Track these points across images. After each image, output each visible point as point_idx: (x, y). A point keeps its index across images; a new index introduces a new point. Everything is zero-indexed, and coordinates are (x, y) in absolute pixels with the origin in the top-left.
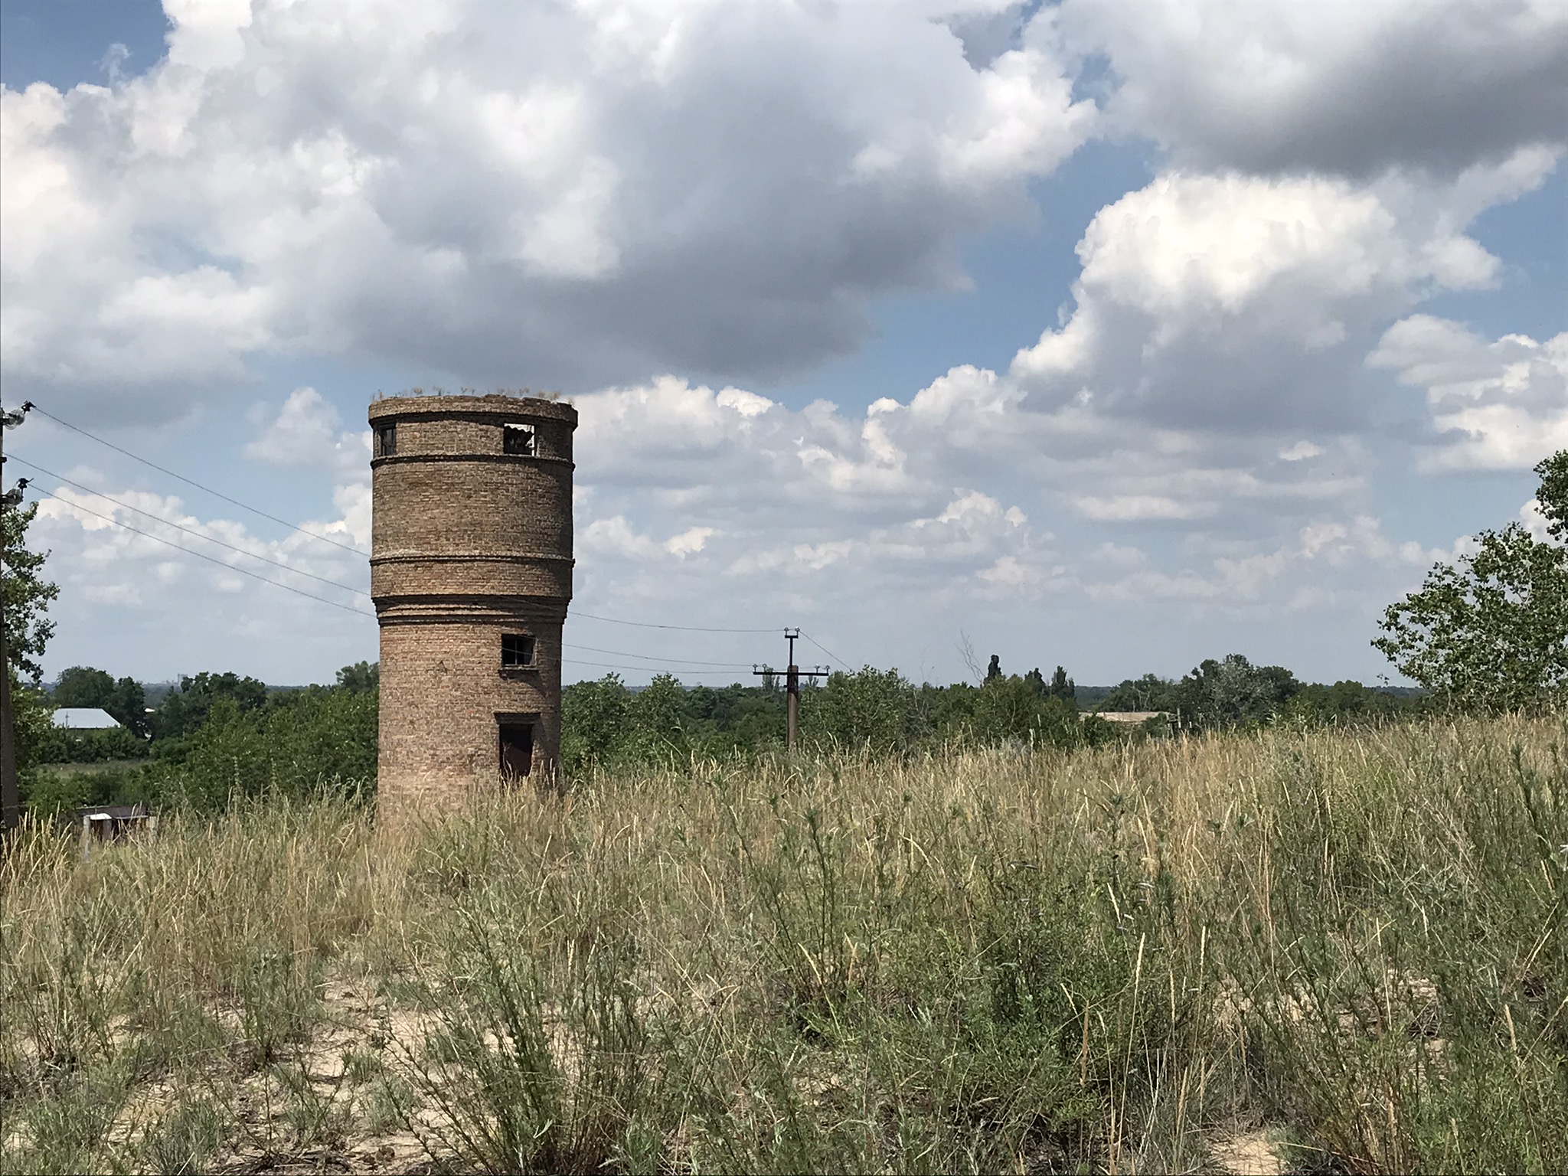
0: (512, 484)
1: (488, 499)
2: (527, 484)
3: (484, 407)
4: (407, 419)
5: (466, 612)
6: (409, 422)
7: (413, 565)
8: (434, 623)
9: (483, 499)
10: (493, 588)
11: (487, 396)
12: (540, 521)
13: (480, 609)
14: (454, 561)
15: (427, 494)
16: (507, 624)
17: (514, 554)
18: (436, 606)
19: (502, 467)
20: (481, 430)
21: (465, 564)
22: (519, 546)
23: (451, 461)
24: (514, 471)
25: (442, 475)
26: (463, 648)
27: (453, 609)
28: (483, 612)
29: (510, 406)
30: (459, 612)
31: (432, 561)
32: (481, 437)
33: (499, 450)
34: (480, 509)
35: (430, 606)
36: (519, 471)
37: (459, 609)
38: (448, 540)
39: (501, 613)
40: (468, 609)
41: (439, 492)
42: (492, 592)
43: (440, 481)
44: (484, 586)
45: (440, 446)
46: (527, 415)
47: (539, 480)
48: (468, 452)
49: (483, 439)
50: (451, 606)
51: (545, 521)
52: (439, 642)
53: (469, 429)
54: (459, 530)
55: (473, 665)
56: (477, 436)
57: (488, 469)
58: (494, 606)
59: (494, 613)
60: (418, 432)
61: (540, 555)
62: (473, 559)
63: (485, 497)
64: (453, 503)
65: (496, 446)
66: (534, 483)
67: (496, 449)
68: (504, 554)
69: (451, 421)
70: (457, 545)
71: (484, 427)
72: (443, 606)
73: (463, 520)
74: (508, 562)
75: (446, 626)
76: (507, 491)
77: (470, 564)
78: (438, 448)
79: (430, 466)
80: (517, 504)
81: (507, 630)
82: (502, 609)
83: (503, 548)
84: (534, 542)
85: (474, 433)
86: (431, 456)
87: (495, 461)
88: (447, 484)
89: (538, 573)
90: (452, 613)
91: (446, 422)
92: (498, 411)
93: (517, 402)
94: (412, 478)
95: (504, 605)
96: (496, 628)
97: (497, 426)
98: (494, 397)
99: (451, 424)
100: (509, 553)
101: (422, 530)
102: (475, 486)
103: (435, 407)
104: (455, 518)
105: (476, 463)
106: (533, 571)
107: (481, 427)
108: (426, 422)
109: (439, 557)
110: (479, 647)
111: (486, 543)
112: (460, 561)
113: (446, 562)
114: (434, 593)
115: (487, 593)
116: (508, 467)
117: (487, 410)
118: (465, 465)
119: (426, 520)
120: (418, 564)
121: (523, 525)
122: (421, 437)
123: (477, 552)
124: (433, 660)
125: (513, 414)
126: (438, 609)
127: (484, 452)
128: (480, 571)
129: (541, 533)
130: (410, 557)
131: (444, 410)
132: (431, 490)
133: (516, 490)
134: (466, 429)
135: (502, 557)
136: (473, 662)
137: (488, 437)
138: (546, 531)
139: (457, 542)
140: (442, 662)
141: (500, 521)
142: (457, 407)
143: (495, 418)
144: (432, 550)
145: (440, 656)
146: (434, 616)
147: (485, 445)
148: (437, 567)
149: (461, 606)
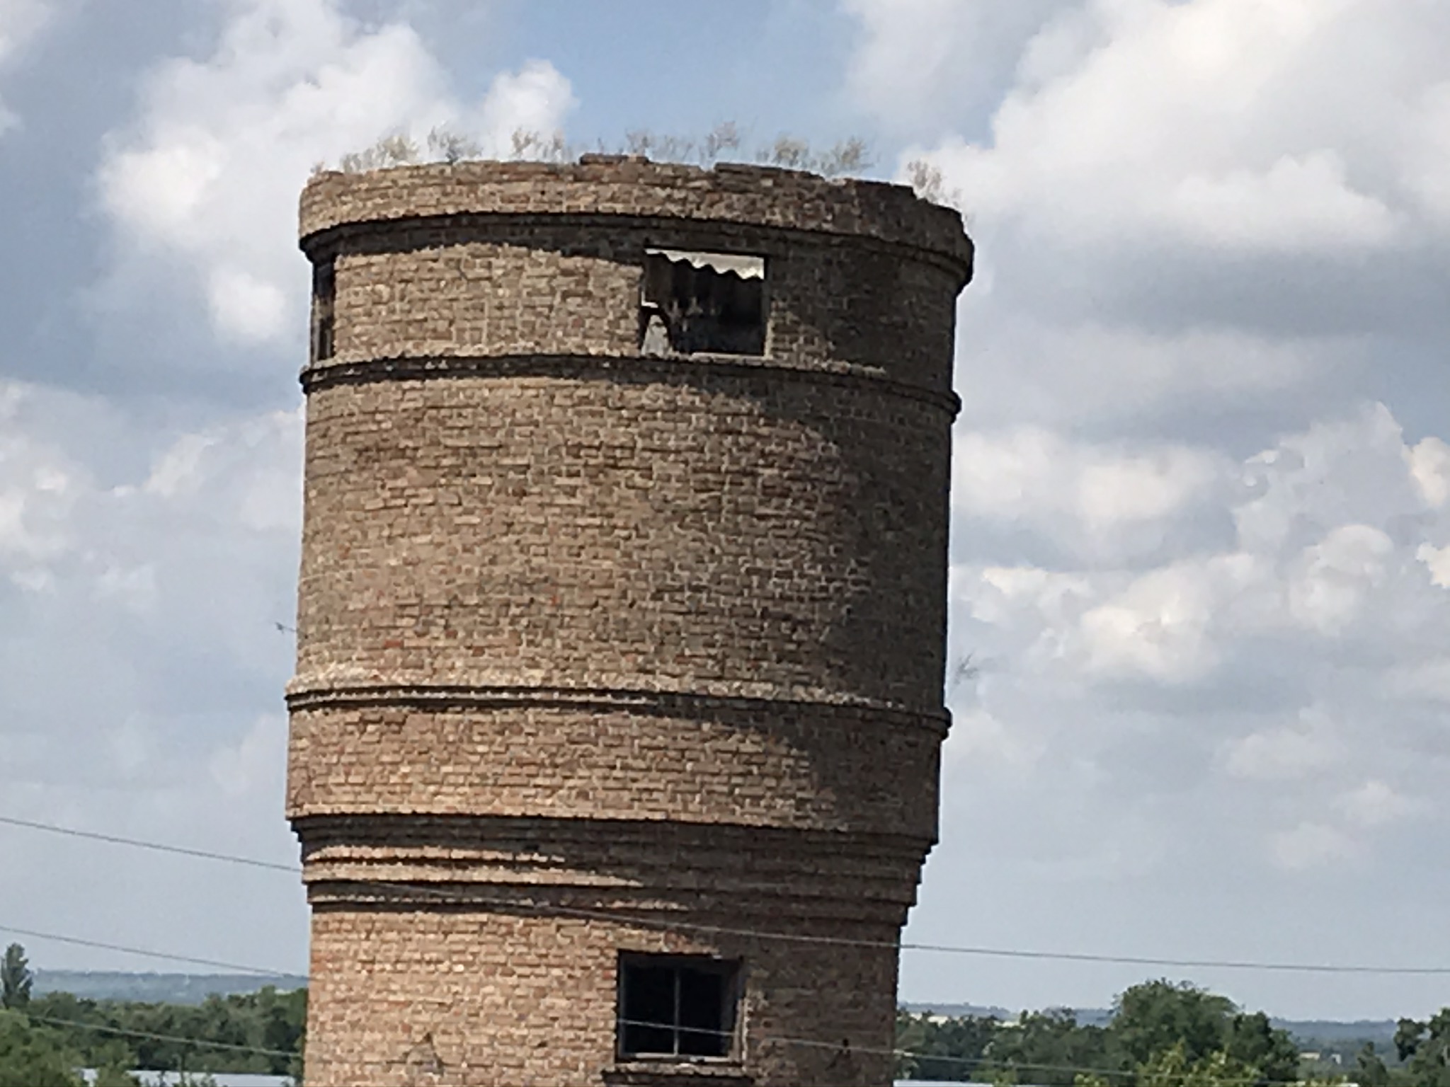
0: (664, 452)
1: (578, 500)
2: (718, 449)
3: (572, 196)
4: (363, 244)
5: (501, 875)
6: (366, 253)
7: (354, 716)
8: (412, 908)
9: (562, 500)
10: (583, 795)
11: (583, 162)
12: (766, 574)
13: (545, 866)
14: (468, 704)
15: (401, 483)
16: (639, 919)
17: (660, 683)
18: (414, 853)
19: (630, 394)
20: (566, 273)
21: (498, 715)
22: (680, 658)
23: (470, 374)
24: (673, 409)
25: (441, 422)
26: (492, 992)
27: (462, 864)
28: (556, 876)
29: (662, 193)
30: (480, 875)
31: (404, 702)
32: (565, 295)
33: (622, 339)
34: (553, 533)
35: (400, 853)
36: (692, 408)
37: (478, 862)
38: (451, 634)
39: (613, 881)
40: (508, 864)
41: (434, 475)
42: (583, 810)
43: (435, 443)
44: (554, 789)
45: (442, 326)
46: (722, 220)
47: (766, 439)
48: (522, 346)
49: (573, 303)
50: (457, 854)
51: (788, 575)
52: (423, 969)
53: (529, 270)
54: (485, 604)
55: (521, 1053)
56: (553, 292)
57: (585, 400)
58: (588, 855)
59: (592, 879)
60: (386, 283)
61: (760, 690)
62: (520, 698)
63: (572, 492)
64: (470, 512)
65: (614, 324)
66: (747, 449)
67: (611, 335)
68: (622, 684)
69: (472, 245)
70: (479, 651)
71: (577, 262)
72: (431, 852)
73: (498, 570)
74: (636, 710)
75: (448, 919)
76: (647, 472)
77: (513, 715)
78: (437, 335)
79: (414, 393)
80: (678, 515)
81: (636, 939)
82: (617, 866)
83: (624, 663)
84: (737, 642)
85: (542, 284)
86: (415, 360)
87: (609, 374)
88: (456, 450)
89: (748, 747)
90: (459, 875)
91: (460, 250)
92: (619, 208)
93: (687, 179)
94: (368, 433)
95: (625, 855)
96: (598, 932)
97: (619, 259)
98: (609, 162)
99: (474, 256)
100: (641, 683)
101: (382, 603)
102: (539, 457)
103: (428, 202)
104: (472, 565)
105: (544, 380)
106: (732, 743)
107: (569, 263)
108: (408, 251)
109: (422, 689)
110: (542, 992)
111: (566, 646)
112: (484, 706)
113: (443, 706)
114: (405, 809)
115: (563, 812)
116: (652, 394)
117: (583, 204)
118: (509, 389)
119: (394, 570)
120: (370, 713)
121: (698, 589)
122: (392, 298)
123: (535, 677)
124: (407, 1029)
125: (673, 216)
126: (421, 861)
127: (571, 345)
128: (542, 737)
129: (765, 614)
130: (349, 691)
131: (451, 210)
132: (412, 472)
133: (678, 470)
134: (521, 268)
135: (617, 693)
136: (523, 1041)
137: (588, 295)
138: (787, 608)
139: (478, 641)
140: (428, 1038)
141: (618, 571)
142: (488, 200)
143: (613, 234)
144: (405, 666)
145: (425, 1017)
146: (413, 883)
147: (579, 323)
148: (418, 720)
149: (488, 855)
